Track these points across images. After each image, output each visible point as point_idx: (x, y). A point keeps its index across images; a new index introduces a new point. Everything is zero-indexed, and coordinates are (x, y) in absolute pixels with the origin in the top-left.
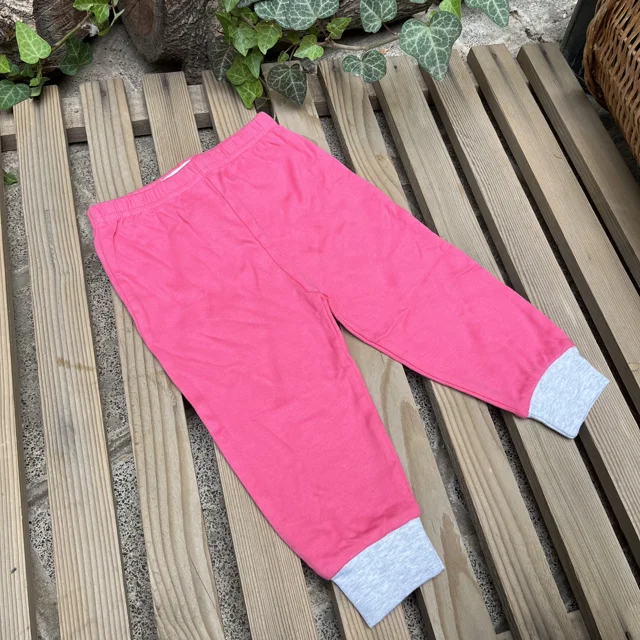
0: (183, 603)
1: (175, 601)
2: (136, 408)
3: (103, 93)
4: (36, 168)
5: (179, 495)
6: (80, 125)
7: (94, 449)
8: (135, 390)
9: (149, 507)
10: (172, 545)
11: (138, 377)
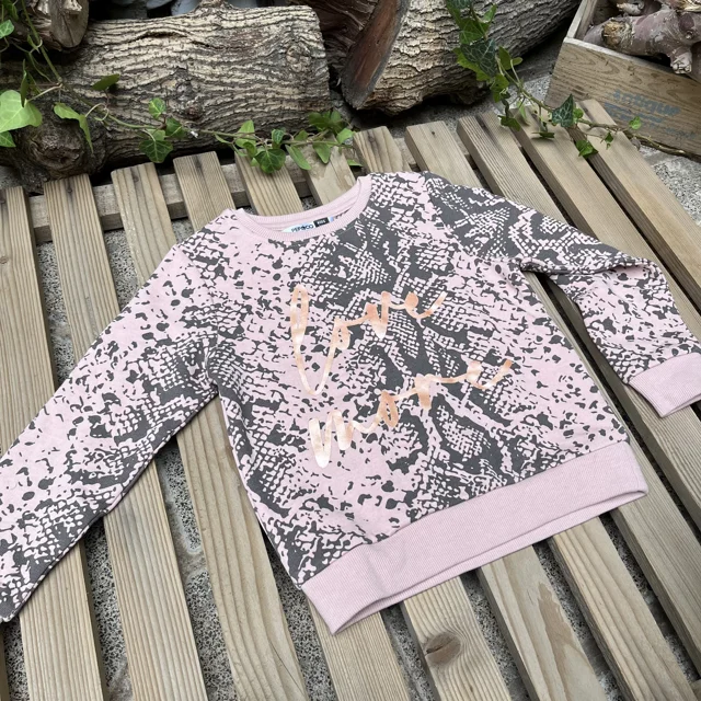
0: (269, 693)
1: (260, 693)
2: (199, 493)
3: (135, 179)
4: (73, 257)
5: (253, 580)
6: (113, 212)
7: (158, 535)
8: (196, 474)
9: (222, 595)
10: (252, 633)
11: (198, 459)
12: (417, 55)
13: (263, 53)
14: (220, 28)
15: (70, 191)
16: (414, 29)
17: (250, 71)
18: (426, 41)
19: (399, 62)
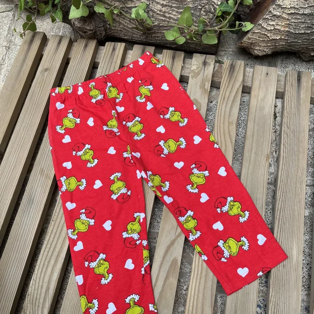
0: (38, 298)
1: (35, 296)
3: (114, 49)
9: (45, 250)
10: (45, 271)
12: (271, 30)
13: (191, 6)
15: (86, 46)
16: (275, 15)
17: (181, 13)
18: (280, 24)
19: (259, 31)
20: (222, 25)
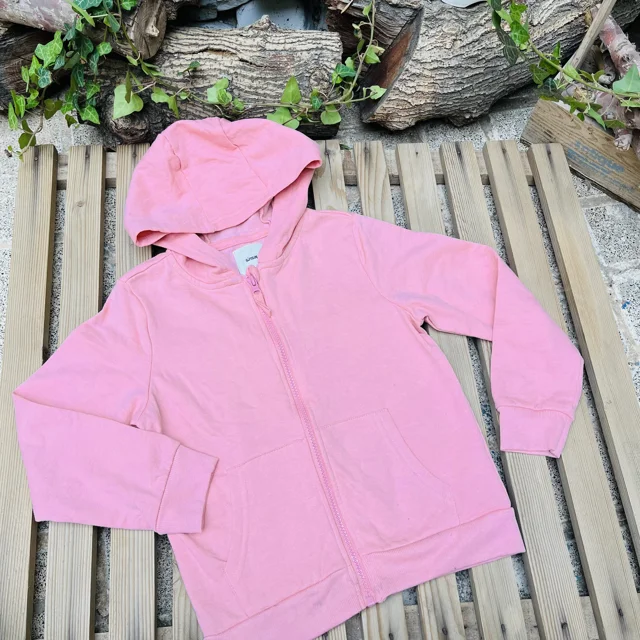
12: (413, 93)
13: (293, 74)
14: (264, 50)
15: (135, 155)
16: (414, 74)
17: (281, 86)
18: (422, 84)
19: (397, 97)
20: (344, 96)
